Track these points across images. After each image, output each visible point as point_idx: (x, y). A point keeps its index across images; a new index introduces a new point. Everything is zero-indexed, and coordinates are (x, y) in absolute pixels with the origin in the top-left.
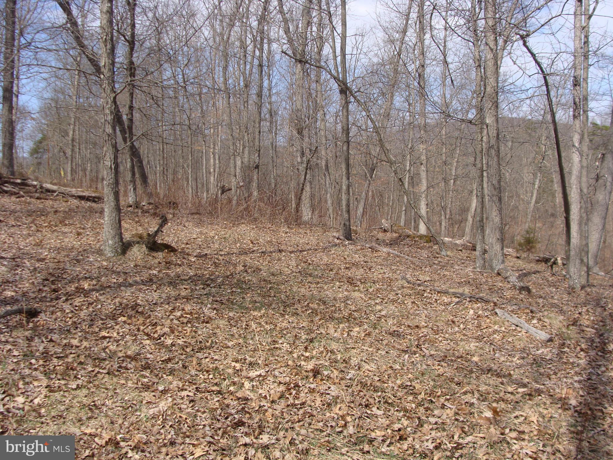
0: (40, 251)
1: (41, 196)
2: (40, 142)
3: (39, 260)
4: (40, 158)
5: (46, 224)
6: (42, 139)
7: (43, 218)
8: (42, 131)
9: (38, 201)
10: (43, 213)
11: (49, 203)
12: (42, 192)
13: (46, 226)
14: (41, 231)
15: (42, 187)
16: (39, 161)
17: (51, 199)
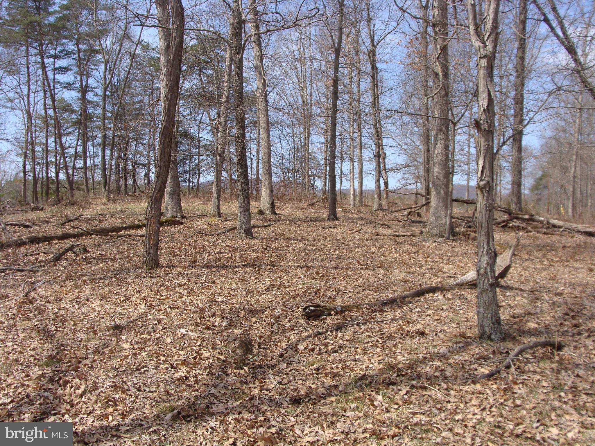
0: (556, 285)
1: (548, 231)
2: (541, 179)
3: (557, 294)
4: (540, 194)
5: (557, 259)
6: (542, 176)
7: (553, 253)
8: (543, 168)
9: (546, 236)
10: (552, 248)
11: (555, 238)
12: (548, 227)
13: (558, 261)
14: (553, 266)
15: (548, 223)
16: (539, 197)
17: (557, 235)
